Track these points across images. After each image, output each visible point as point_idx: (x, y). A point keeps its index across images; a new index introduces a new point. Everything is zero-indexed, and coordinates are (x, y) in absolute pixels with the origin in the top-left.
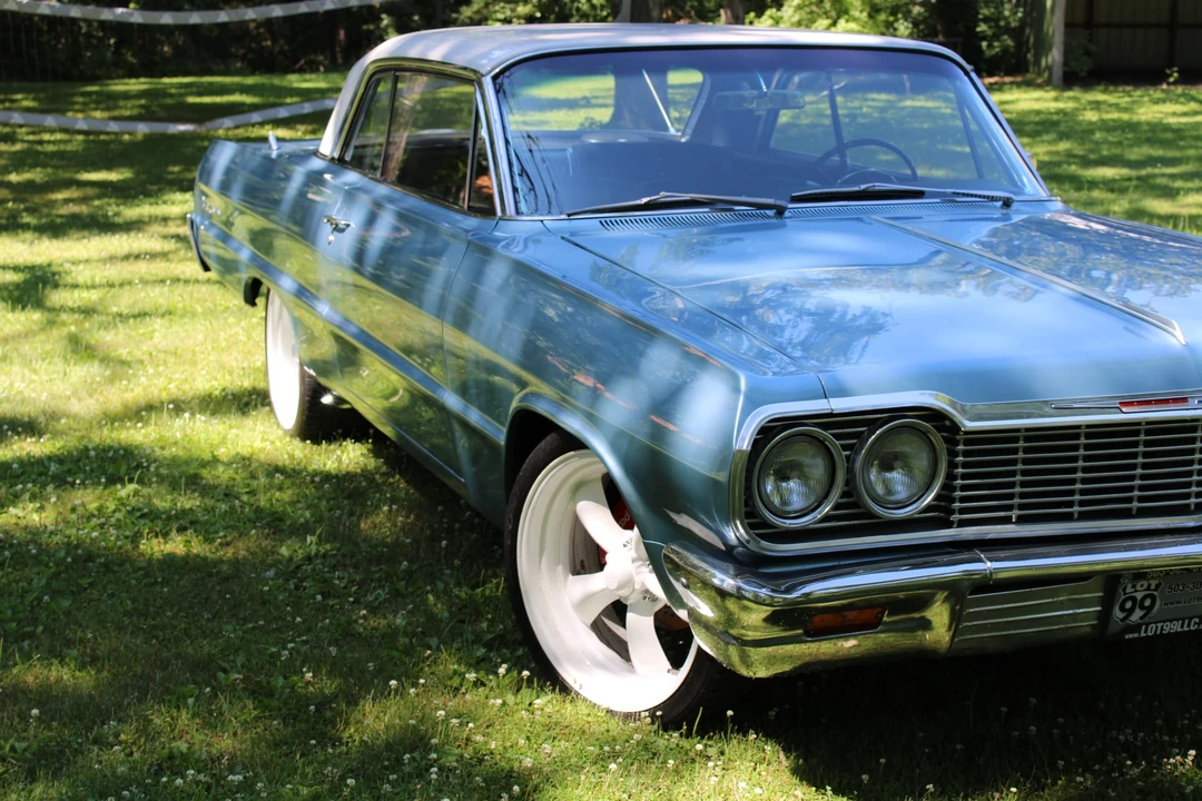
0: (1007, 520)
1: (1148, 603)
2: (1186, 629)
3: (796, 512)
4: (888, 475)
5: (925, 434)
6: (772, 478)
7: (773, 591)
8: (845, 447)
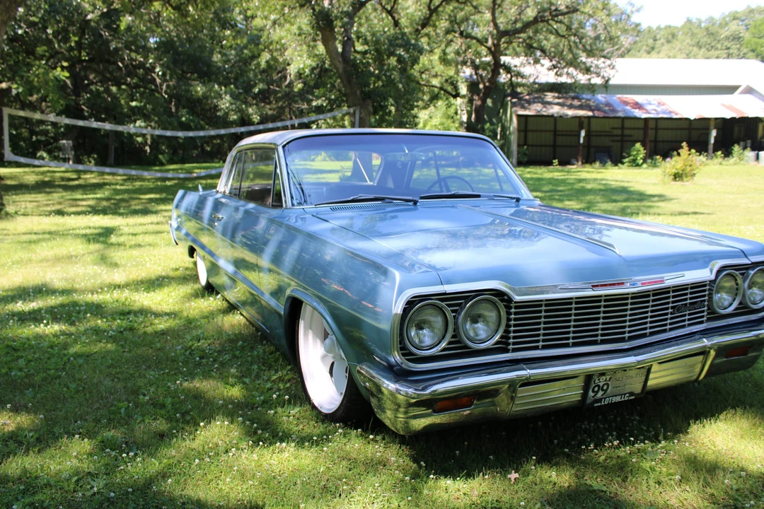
0: (536, 348)
1: (605, 388)
2: (623, 399)
3: (427, 347)
4: (475, 325)
5: (494, 303)
6: (414, 328)
7: (416, 390)
8: (453, 311)
